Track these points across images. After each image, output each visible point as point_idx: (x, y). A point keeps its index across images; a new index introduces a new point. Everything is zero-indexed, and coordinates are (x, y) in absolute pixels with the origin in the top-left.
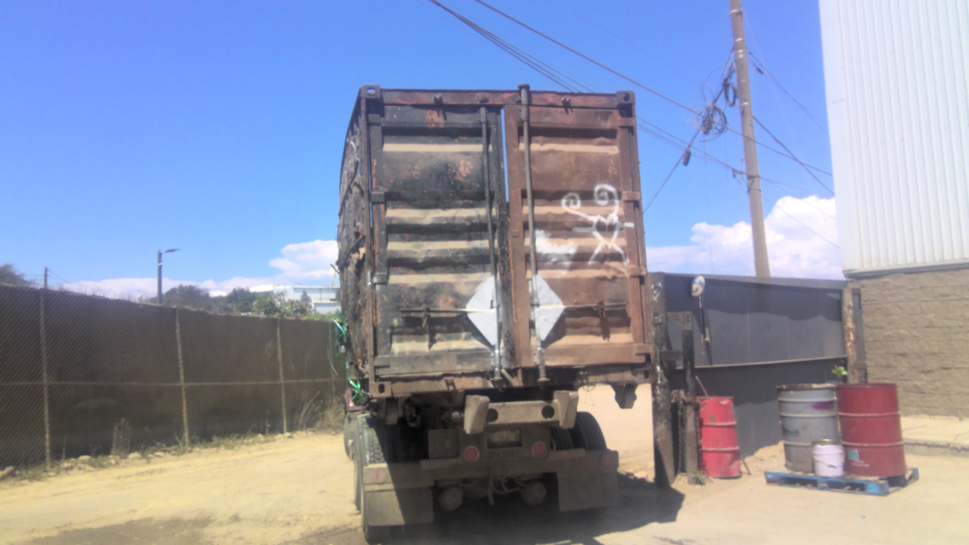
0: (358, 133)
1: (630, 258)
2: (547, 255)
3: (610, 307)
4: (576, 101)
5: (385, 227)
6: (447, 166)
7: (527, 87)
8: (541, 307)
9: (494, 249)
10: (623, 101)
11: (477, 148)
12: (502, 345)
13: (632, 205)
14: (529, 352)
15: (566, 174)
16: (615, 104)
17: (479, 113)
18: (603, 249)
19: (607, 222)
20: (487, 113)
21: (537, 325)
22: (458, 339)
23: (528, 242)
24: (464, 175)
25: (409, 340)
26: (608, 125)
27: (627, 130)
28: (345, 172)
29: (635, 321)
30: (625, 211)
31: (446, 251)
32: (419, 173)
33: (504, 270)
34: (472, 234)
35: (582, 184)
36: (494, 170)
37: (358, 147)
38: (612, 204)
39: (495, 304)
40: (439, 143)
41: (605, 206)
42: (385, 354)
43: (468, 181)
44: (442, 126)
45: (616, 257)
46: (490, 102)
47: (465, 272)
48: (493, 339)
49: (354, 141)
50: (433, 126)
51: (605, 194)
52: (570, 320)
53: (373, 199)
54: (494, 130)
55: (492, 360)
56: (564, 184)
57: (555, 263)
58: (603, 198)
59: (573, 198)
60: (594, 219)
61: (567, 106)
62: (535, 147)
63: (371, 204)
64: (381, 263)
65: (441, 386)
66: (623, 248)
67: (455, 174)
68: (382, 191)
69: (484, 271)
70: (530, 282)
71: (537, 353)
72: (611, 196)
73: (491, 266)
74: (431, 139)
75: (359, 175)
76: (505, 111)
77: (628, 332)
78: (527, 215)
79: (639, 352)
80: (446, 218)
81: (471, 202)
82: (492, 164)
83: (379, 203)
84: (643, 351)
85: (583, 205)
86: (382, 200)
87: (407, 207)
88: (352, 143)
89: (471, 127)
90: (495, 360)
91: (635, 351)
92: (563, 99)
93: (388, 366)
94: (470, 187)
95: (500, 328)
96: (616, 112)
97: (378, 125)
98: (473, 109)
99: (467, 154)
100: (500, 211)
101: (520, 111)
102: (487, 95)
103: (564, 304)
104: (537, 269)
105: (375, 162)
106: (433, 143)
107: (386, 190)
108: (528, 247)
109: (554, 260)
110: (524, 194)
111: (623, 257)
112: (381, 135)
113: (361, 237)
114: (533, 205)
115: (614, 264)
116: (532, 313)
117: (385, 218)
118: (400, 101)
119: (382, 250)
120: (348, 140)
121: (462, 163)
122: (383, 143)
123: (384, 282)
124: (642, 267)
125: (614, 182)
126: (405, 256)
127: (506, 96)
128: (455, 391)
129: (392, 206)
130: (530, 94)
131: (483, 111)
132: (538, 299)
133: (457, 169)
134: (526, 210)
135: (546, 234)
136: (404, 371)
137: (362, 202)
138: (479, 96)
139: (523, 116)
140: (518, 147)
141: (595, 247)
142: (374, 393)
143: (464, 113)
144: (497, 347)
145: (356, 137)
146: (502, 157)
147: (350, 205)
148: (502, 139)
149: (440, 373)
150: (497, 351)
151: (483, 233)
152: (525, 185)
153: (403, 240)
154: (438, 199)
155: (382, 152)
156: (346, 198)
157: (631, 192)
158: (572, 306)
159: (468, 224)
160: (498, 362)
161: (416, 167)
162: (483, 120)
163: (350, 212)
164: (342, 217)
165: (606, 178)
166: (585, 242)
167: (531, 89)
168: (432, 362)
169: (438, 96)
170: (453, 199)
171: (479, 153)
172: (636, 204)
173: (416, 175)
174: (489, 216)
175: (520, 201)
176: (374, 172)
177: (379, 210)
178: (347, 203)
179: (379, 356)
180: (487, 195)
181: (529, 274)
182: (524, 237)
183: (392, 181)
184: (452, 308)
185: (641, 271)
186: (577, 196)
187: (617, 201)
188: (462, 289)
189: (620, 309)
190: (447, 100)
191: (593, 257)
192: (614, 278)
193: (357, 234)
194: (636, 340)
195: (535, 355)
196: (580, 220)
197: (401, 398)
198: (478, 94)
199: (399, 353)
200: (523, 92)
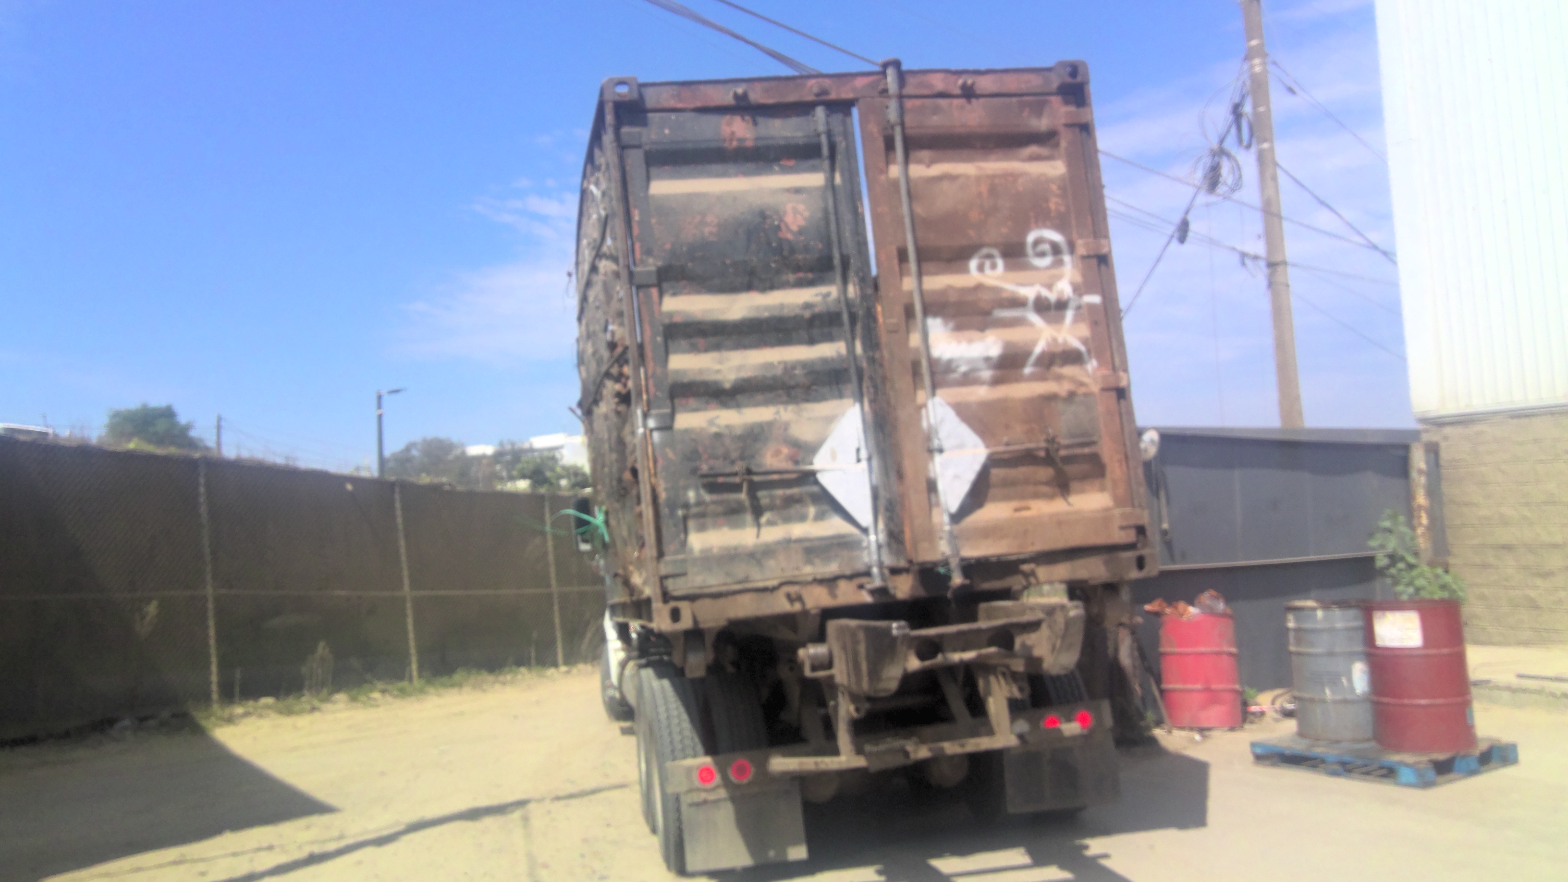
0: (603, 168)
1: (1099, 358)
2: (950, 362)
3: (1067, 447)
4: (985, 84)
5: (661, 328)
6: (763, 215)
7: (897, 64)
8: (945, 455)
9: (855, 357)
10: (1069, 80)
11: (815, 179)
12: (881, 525)
13: (1094, 262)
14: (931, 535)
15: (974, 216)
16: (1055, 85)
17: (814, 116)
18: (1048, 345)
19: (1052, 297)
20: (828, 116)
21: (940, 486)
22: (803, 518)
23: (915, 340)
24: (794, 228)
25: (717, 526)
26: (1042, 124)
27: (1077, 130)
28: (584, 242)
29: (1115, 469)
30: (1084, 276)
31: (770, 366)
32: (714, 230)
33: (876, 393)
34: (815, 332)
35: (1004, 230)
36: (847, 217)
37: (604, 194)
38: (1059, 263)
39: (864, 454)
40: (745, 174)
41: (1048, 268)
42: (677, 552)
43: (802, 238)
44: (749, 144)
45: (1072, 357)
46: (833, 96)
47: (807, 400)
48: (865, 516)
49: (597, 184)
50: (735, 144)
51: (1046, 247)
52: (997, 473)
53: (637, 280)
54: (841, 146)
55: (865, 553)
56: (972, 233)
57: (965, 375)
58: (1042, 254)
59: (989, 256)
60: (1029, 293)
61: (969, 93)
62: (917, 171)
63: (634, 289)
64: (658, 393)
65: (780, 605)
66: (1085, 341)
67: (778, 228)
68: (651, 265)
69: (841, 396)
70: (923, 411)
71: (946, 536)
72: (1056, 250)
73: (852, 387)
74: (731, 168)
75: (609, 242)
76: (859, 110)
77: (1102, 489)
78: (910, 294)
79: (1125, 523)
80: (767, 308)
81: (810, 276)
82: (844, 208)
83: (648, 286)
84: (1133, 522)
85: (1008, 268)
86: (654, 280)
87: (698, 292)
88: (593, 188)
89: (801, 142)
90: (870, 554)
91: (1118, 522)
92: (960, 82)
93: (684, 574)
94: (806, 249)
95: (875, 497)
96: (1056, 100)
97: (638, 147)
98: (804, 108)
99: (797, 191)
100: (861, 289)
101: (887, 107)
102: (827, 82)
103: (987, 446)
104: (935, 387)
105: (636, 216)
106: (736, 175)
107: (660, 263)
108: (917, 350)
109: (963, 369)
110: (902, 256)
111: (1086, 356)
112: (644, 166)
113: (619, 350)
114: (920, 274)
115: (1068, 370)
116: (931, 466)
117: (661, 313)
118: (673, 104)
119: (659, 371)
120: (585, 185)
121: (789, 207)
122: (648, 179)
123: (666, 427)
124: (1121, 374)
125: (1061, 226)
126: (699, 378)
127: (860, 82)
128: (805, 613)
129: (671, 292)
130: (902, 76)
131: (820, 112)
132: (939, 439)
133: (781, 220)
134: (909, 283)
135: (946, 324)
136: (713, 581)
137: (618, 288)
138: (813, 85)
139: (892, 115)
140: (886, 171)
141: (1034, 343)
142: (662, 623)
143: (787, 116)
144: (872, 530)
145: (599, 175)
146: (860, 193)
147: (596, 298)
148: (856, 162)
149: (774, 583)
150: (872, 537)
151: (835, 331)
152: (905, 240)
153: (694, 349)
154: (752, 273)
155: (647, 197)
156: (588, 284)
157: (1091, 240)
158: (1001, 448)
159: (807, 314)
160: (875, 557)
161: (709, 218)
162: (821, 128)
163: (598, 308)
164: (584, 322)
165: (1044, 218)
166: (1016, 335)
167: (905, 67)
168: (759, 563)
169: (740, 90)
170: (778, 272)
171: (817, 189)
172: (1103, 260)
173: (711, 233)
174: (842, 298)
175: (897, 268)
176: (636, 231)
177: (649, 297)
178: (591, 295)
179: (668, 558)
180: (837, 261)
181: (921, 396)
182: (908, 332)
183: (668, 246)
184: (789, 466)
185: (1118, 378)
186: (995, 252)
187: (1067, 258)
188: (803, 431)
189: (1086, 450)
190: (757, 96)
191: (1032, 359)
192: (1072, 395)
193: (612, 346)
194: (1119, 502)
195: (941, 538)
196: (1005, 295)
197: (709, 629)
198: (812, 82)
199: (702, 551)
200: (891, 72)
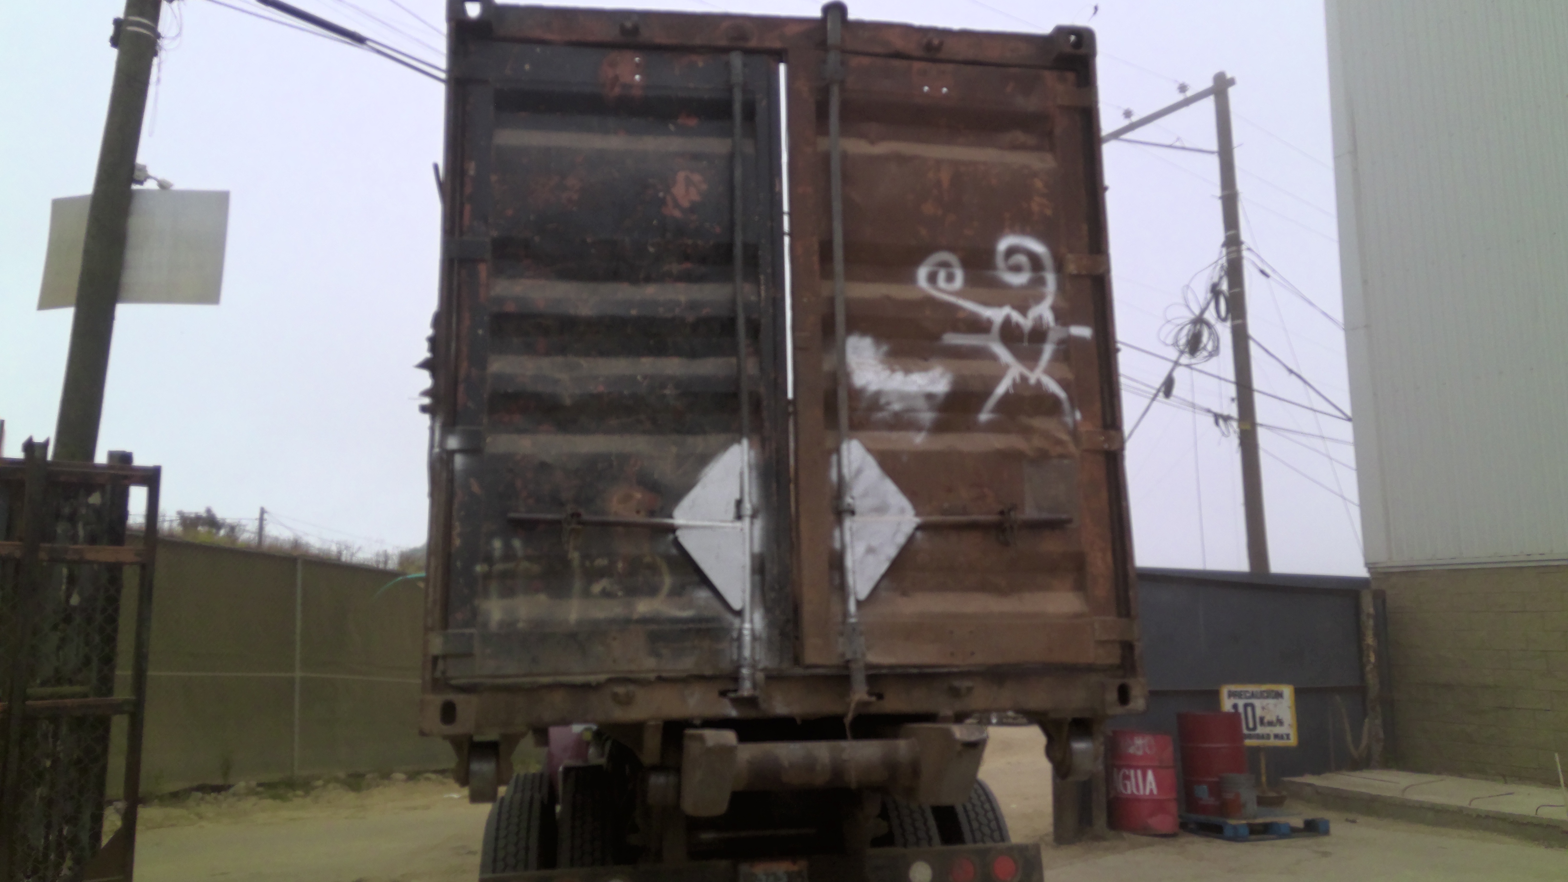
1: (1084, 409)
2: (878, 394)
3: (1031, 524)
4: (957, 46)
5: (486, 317)
6: (642, 183)
7: (841, 12)
8: (857, 518)
10: (1068, 50)
11: (719, 145)
12: (761, 609)
13: (1086, 284)
14: (827, 627)
15: (928, 209)
16: (1050, 58)
17: (727, 64)
18: (1015, 385)
19: (1026, 323)
20: (746, 65)
21: (848, 563)
22: (653, 591)
23: (831, 362)
24: (685, 204)
25: (530, 592)
26: (1030, 104)
27: (1074, 115)
29: (1096, 561)
30: (1071, 299)
31: (632, 380)
32: (575, 197)
33: (772, 428)
34: (699, 341)
35: (970, 231)
36: (758, 195)
38: (1038, 282)
39: (747, 508)
40: (629, 130)
41: (1025, 287)
42: (469, 624)
43: (694, 217)
44: (637, 92)
45: (1047, 405)
46: (753, 43)
47: (678, 431)
48: (739, 594)
50: (617, 91)
51: (1022, 259)
54: (760, 102)
55: (734, 647)
56: (922, 229)
57: (898, 415)
58: (1016, 269)
59: (945, 265)
60: (997, 315)
61: (933, 56)
62: (857, 146)
64: (471, 405)
65: (605, 710)
66: (1064, 385)
67: (663, 202)
68: (484, 234)
69: (726, 430)
70: (835, 457)
71: (848, 631)
72: (1036, 262)
73: (742, 418)
74: (610, 120)
76: (787, 62)
77: (1077, 588)
78: (832, 301)
79: (1106, 638)
80: (637, 304)
81: (701, 267)
82: (754, 182)
83: (476, 262)
84: (1117, 636)
85: (969, 281)
86: (487, 254)
87: (544, 276)
89: (705, 97)
90: (740, 647)
91: (1095, 634)
92: (924, 43)
93: (469, 655)
94: (698, 232)
96: (1050, 75)
97: (486, 83)
98: (713, 51)
99: (695, 157)
100: (768, 290)
102: (746, 26)
103: (917, 514)
104: (853, 427)
105: (471, 170)
106: (614, 130)
107: (497, 233)
108: (833, 375)
109: (897, 407)
110: (827, 252)
111: (1066, 406)
112: (493, 110)
114: (848, 278)
115: (1038, 422)
116: (837, 533)
117: (488, 299)
118: (539, 33)
119: (475, 372)
121: (680, 176)
122: (495, 126)
123: (476, 450)
124: (1112, 432)
125: (1044, 231)
126: (532, 388)
127: (790, 30)
129: (507, 271)
130: (847, 27)
131: (736, 59)
132: (852, 497)
133: (667, 191)
134: (830, 288)
135: (877, 345)
136: (511, 668)
138: (728, 27)
139: (831, 74)
140: (815, 143)
141: (996, 380)
144: (747, 615)
148: (778, 127)
149: (603, 677)
150: (747, 625)
151: (725, 340)
152: (831, 231)
153: (529, 349)
154: (621, 260)
155: (488, 148)
157: (1083, 256)
158: (937, 517)
159: (691, 318)
160: (748, 654)
161: (571, 182)
162: (736, 77)
165: (1024, 221)
166: (972, 371)
167: (851, 16)
168: (582, 649)
169: (630, 25)
170: (658, 260)
171: (722, 158)
172: (1098, 283)
173: (570, 201)
174: (740, 301)
175: (817, 267)
176: (468, 189)
177: (475, 277)
179: (450, 631)
180: (740, 252)
181: (835, 436)
182: (825, 350)
183: (509, 213)
184: (640, 517)
185: (1108, 437)
186: (952, 259)
187: (1050, 276)
188: (665, 470)
190: (652, 34)
191: (993, 401)
192: (1042, 455)
194: (1097, 608)
195: (841, 635)
196: (963, 315)
198: (726, 23)
199: (501, 625)
200: (832, 21)
